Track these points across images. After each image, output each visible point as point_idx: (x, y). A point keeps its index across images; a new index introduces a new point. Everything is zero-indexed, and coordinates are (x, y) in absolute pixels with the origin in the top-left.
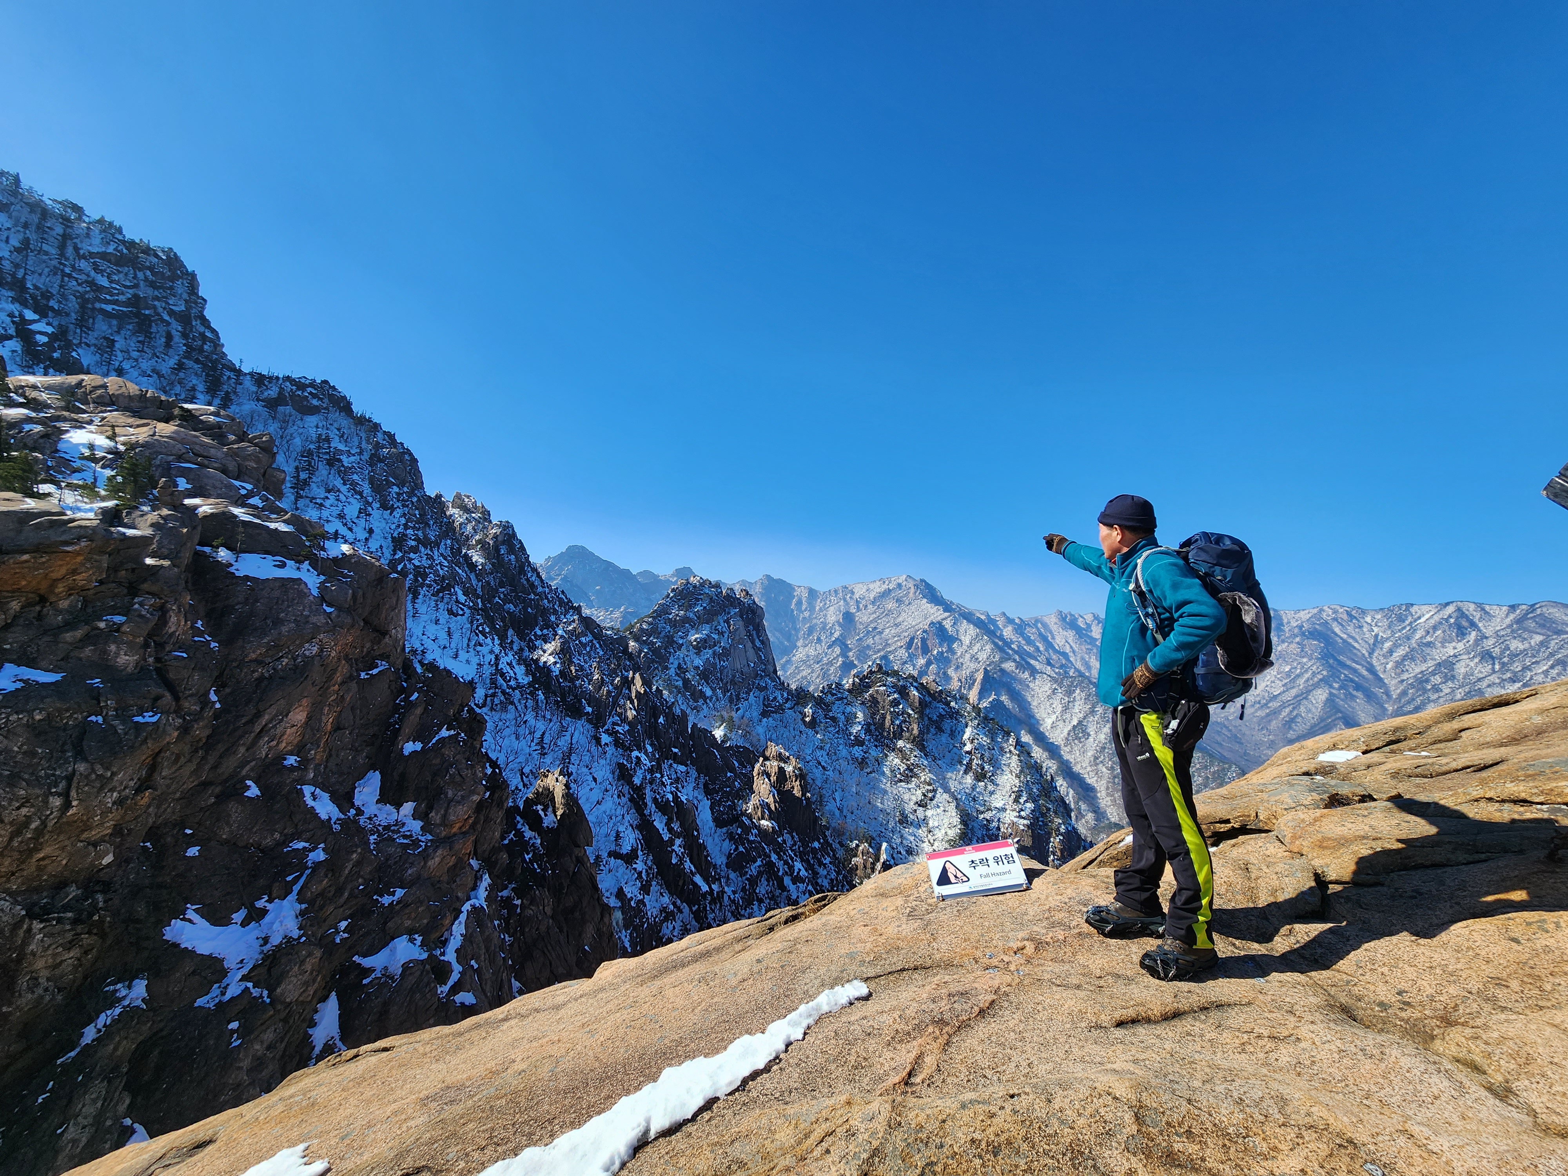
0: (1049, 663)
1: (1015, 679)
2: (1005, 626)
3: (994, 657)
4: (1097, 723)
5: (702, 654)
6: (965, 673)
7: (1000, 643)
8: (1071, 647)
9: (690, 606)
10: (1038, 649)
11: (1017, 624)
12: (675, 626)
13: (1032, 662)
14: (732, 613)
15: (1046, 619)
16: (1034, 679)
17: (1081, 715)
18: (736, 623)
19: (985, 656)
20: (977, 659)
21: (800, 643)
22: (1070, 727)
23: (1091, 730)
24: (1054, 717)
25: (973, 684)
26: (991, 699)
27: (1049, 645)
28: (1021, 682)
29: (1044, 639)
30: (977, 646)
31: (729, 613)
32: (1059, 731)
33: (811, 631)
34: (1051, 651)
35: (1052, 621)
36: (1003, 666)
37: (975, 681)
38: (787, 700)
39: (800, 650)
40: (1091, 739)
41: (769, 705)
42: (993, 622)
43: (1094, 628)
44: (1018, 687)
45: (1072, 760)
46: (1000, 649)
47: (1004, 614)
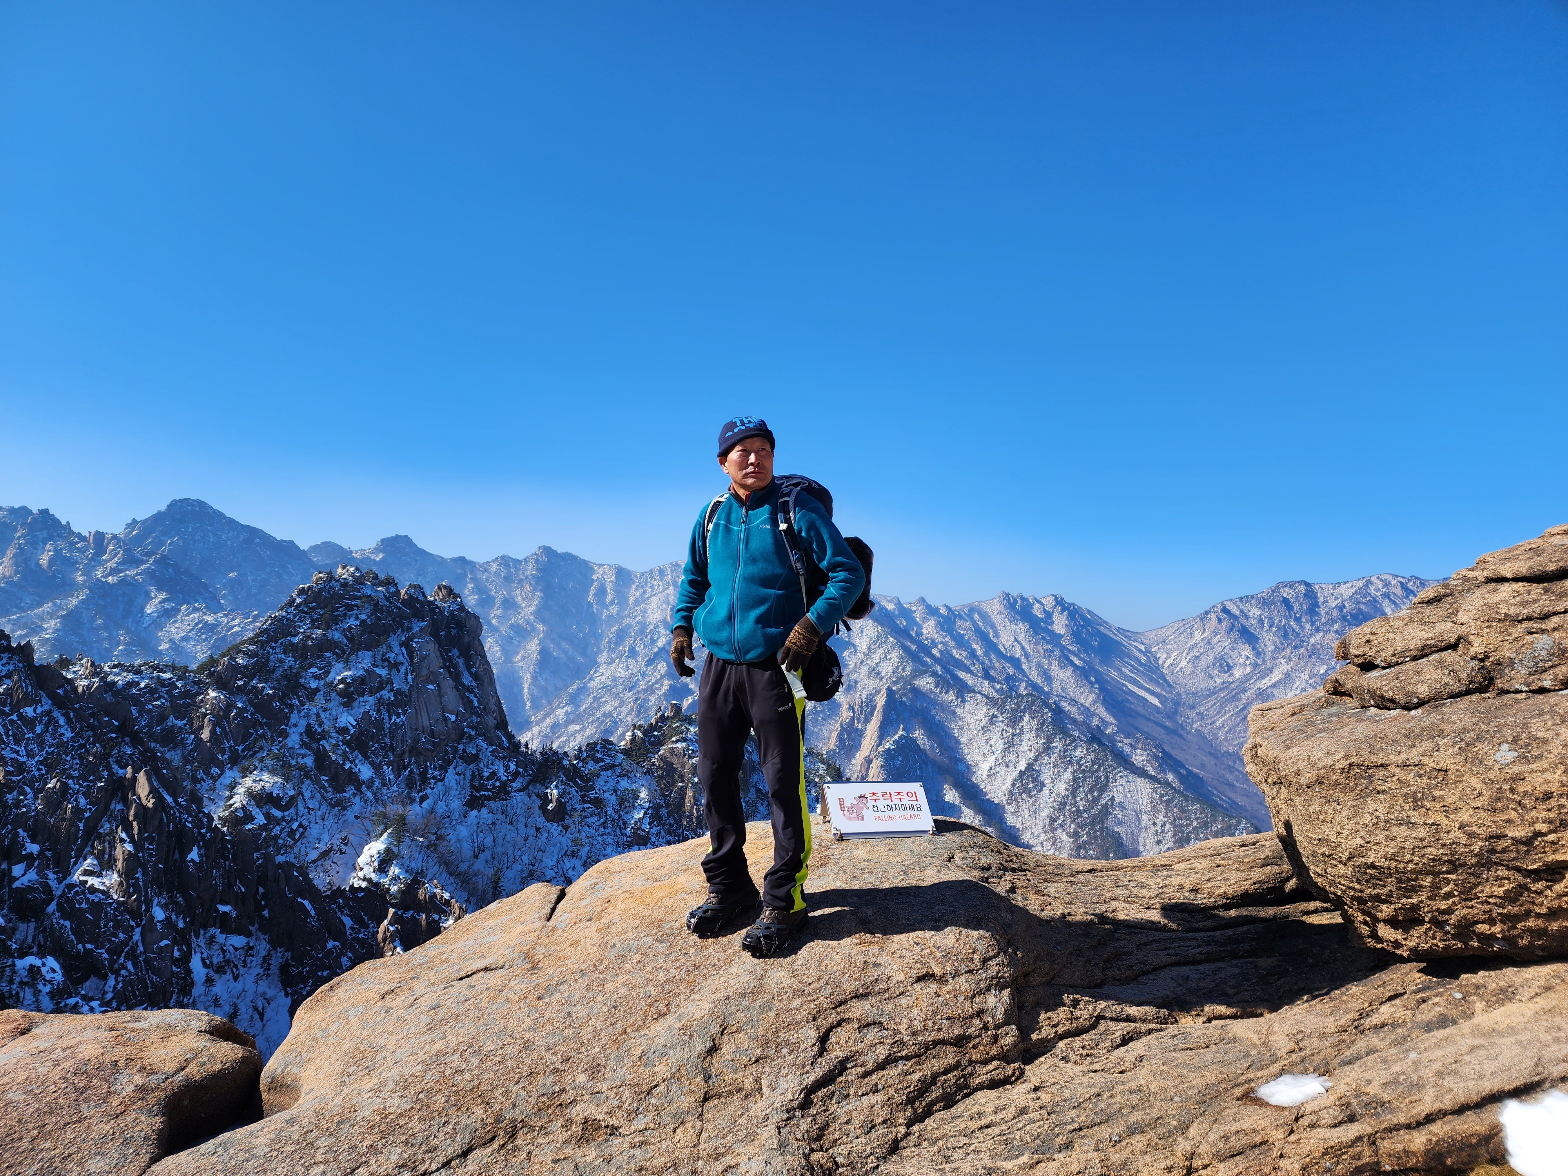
0: (987, 676)
1: (934, 703)
2: (925, 620)
3: (903, 670)
4: (1055, 766)
5: (356, 704)
6: (861, 695)
7: (914, 647)
8: (1023, 648)
9: (336, 620)
10: (973, 654)
11: (942, 616)
12: (303, 656)
13: (962, 675)
14: (416, 629)
15: (986, 607)
16: (964, 701)
17: (1032, 755)
18: (426, 646)
19: (890, 669)
20: (879, 673)
21: (602, 658)
22: (1015, 774)
23: (1046, 777)
24: (991, 761)
25: (872, 713)
26: (896, 737)
27: (991, 647)
28: (944, 707)
29: (983, 636)
30: (880, 653)
31: (409, 629)
32: (998, 782)
33: (621, 636)
34: (993, 656)
35: (995, 610)
36: (916, 682)
37: (874, 708)
38: (516, 775)
39: (602, 669)
40: (1046, 791)
41: (483, 787)
42: (906, 613)
43: (1056, 618)
44: (940, 716)
45: (1018, 825)
46: (913, 657)
47: (922, 601)
